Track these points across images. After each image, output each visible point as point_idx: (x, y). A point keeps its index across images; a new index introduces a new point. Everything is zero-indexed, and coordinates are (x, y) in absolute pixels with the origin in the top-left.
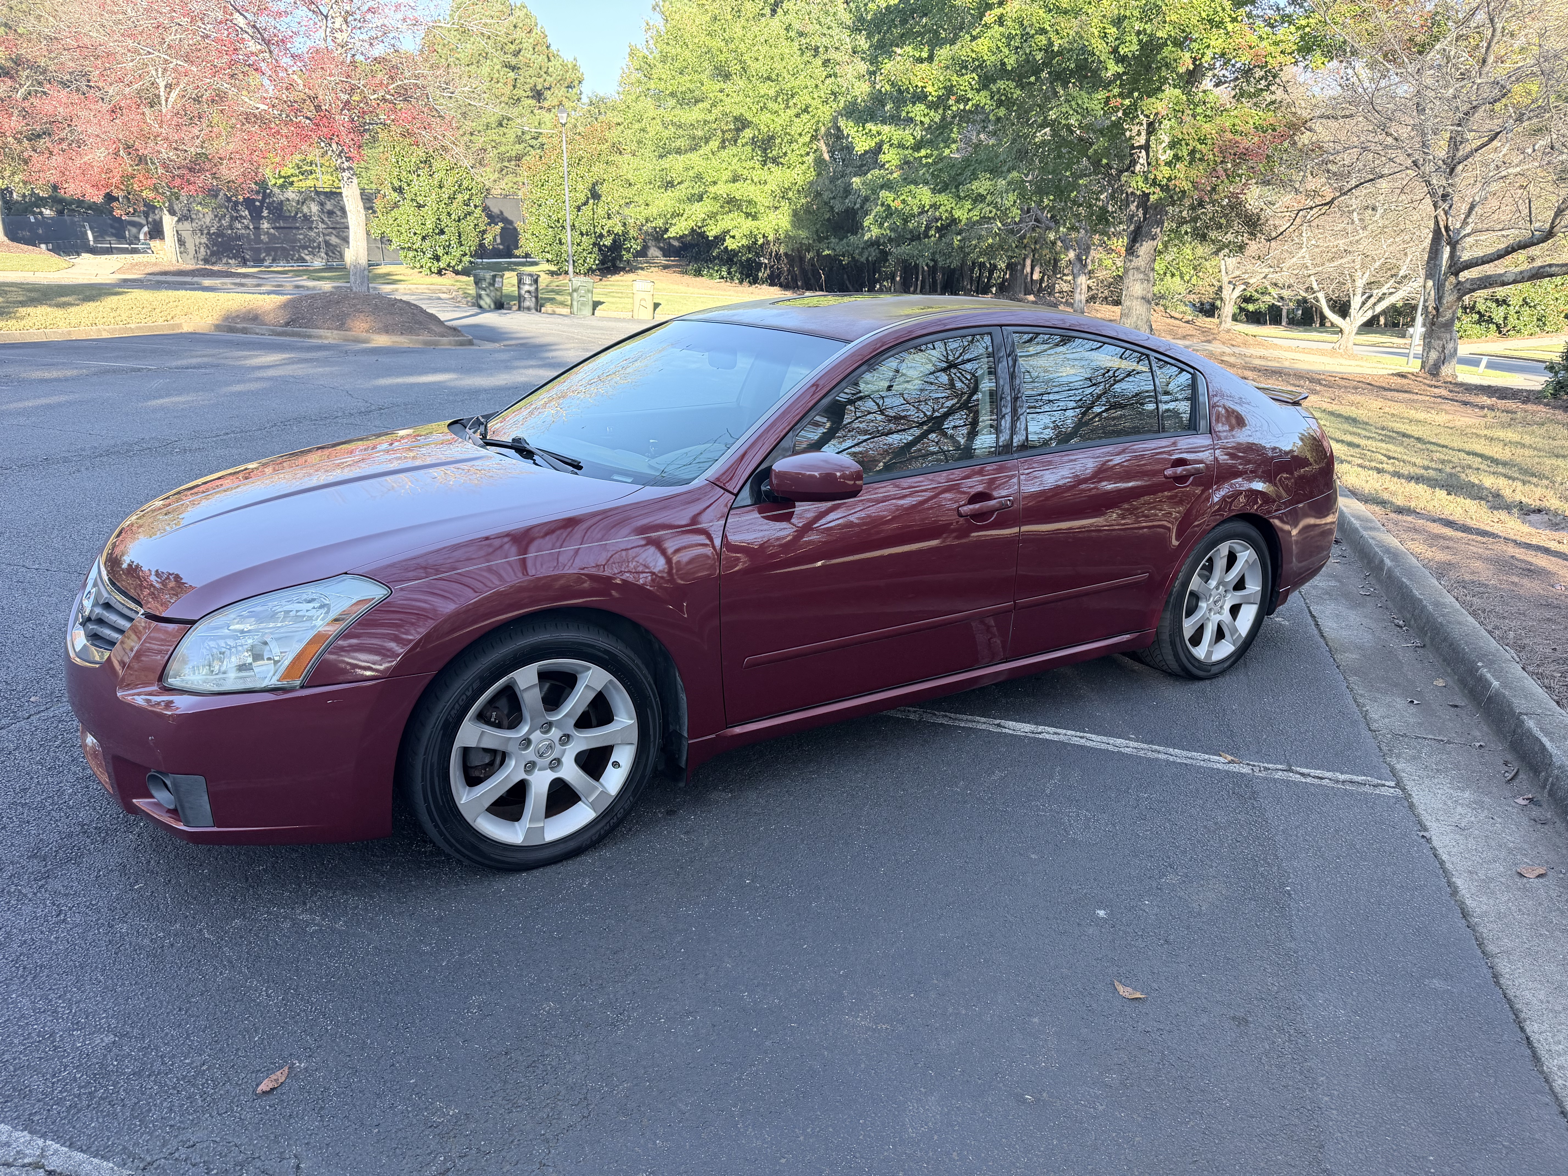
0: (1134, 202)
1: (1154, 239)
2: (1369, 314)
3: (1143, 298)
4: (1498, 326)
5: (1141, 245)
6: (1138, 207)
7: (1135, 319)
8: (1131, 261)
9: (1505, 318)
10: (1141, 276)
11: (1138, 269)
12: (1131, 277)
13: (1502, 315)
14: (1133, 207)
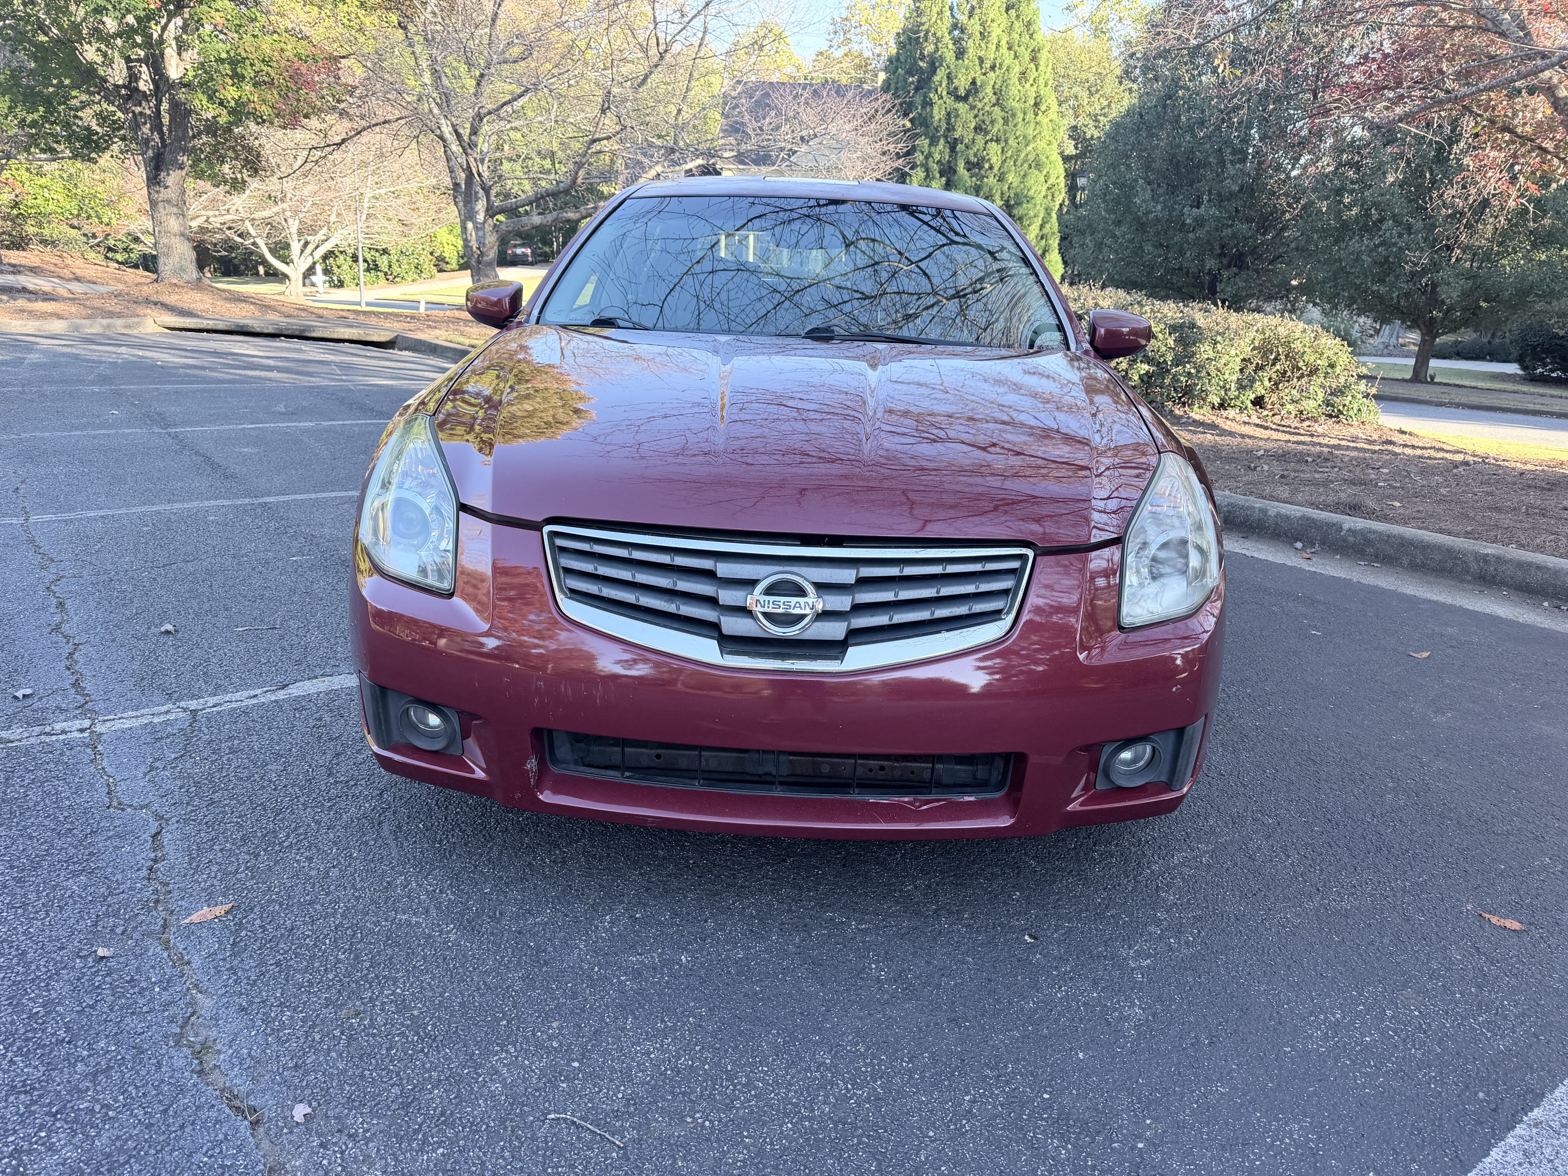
0: (145, 123)
1: (182, 169)
2: (310, 261)
3: (182, 235)
4: (386, 274)
5: (168, 175)
6: (151, 130)
7: (177, 259)
8: (158, 192)
9: (390, 266)
10: (175, 210)
11: (168, 201)
12: (162, 210)
13: (386, 262)
14: (146, 129)
